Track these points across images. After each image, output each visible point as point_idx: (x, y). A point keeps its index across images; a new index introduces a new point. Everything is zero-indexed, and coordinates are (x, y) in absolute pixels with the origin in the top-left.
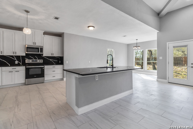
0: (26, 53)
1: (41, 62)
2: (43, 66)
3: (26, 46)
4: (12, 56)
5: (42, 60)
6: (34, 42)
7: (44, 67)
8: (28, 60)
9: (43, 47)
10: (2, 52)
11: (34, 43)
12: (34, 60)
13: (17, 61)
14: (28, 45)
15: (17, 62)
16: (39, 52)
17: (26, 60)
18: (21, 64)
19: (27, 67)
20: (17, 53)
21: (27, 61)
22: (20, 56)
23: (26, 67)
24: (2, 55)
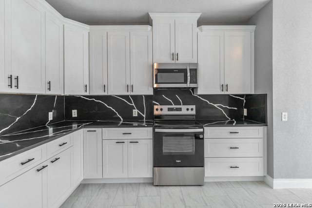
0: (155, 86)
1: (190, 112)
2: (201, 130)
3: (155, 67)
4: (126, 97)
5: (194, 107)
6: (173, 51)
7: (203, 133)
8: (159, 107)
9: (197, 64)
10: (106, 86)
11: (175, 56)
12: (174, 106)
13: (136, 110)
14: (159, 64)
15: (135, 113)
16: (186, 82)
17: (156, 107)
18: (144, 116)
19: (157, 130)
20: (134, 89)
21: (157, 110)
22: (141, 96)
23: (154, 130)
24: (106, 94)
